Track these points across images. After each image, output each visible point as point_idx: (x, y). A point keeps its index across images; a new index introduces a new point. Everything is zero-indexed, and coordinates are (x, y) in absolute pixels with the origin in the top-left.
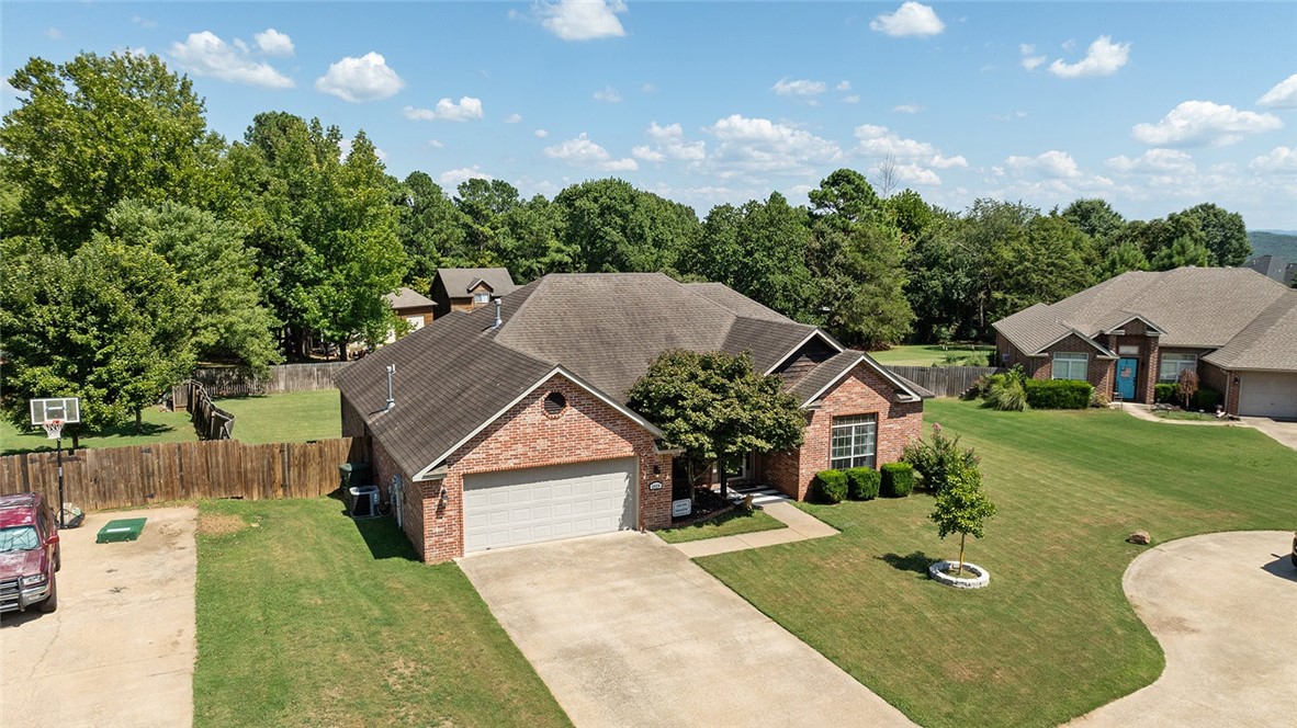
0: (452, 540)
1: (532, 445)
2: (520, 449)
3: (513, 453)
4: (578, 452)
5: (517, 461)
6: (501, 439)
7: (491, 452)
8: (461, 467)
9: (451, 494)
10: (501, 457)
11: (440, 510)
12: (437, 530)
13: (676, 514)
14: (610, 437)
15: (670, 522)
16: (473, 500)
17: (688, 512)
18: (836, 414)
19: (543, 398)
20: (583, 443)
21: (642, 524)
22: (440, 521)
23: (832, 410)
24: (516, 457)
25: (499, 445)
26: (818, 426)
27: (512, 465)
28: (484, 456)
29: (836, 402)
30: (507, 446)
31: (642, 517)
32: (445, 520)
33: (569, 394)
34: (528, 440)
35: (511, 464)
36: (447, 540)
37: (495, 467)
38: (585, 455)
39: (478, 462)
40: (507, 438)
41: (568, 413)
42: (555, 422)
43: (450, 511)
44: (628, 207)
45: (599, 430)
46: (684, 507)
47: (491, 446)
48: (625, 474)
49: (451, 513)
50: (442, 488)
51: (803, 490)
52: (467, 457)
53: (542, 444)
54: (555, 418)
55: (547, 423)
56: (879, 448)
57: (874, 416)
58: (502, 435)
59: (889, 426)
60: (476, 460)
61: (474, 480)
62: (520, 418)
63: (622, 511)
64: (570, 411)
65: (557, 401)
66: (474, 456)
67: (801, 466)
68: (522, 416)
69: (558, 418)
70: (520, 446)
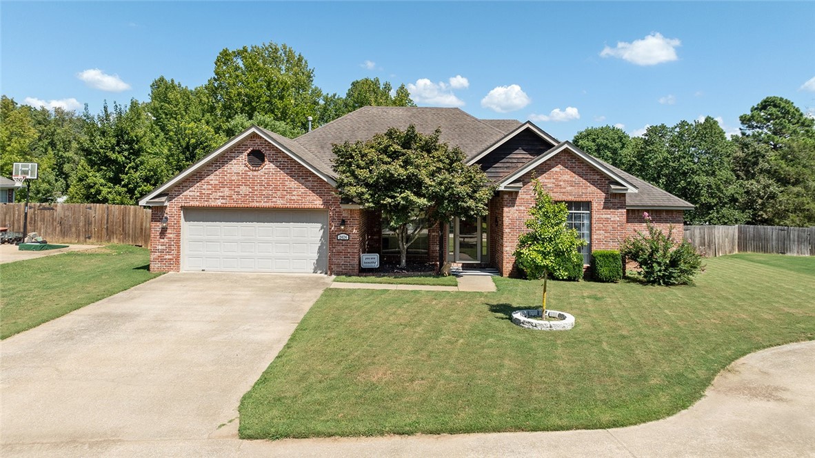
0: (171, 257)
1: (236, 189)
2: (227, 192)
3: (221, 194)
4: (274, 200)
5: (224, 201)
6: (211, 182)
7: (203, 192)
8: (180, 201)
9: (171, 221)
10: (211, 196)
11: (163, 232)
12: (160, 247)
13: (364, 266)
14: (303, 190)
15: (356, 271)
16: (190, 231)
17: (377, 265)
19: (246, 154)
20: (279, 193)
21: (331, 269)
22: (162, 240)
24: (223, 197)
25: (210, 187)
27: (220, 204)
28: (198, 194)
30: (216, 188)
31: (331, 264)
32: (166, 240)
33: (268, 152)
34: (232, 185)
35: (219, 203)
36: (167, 257)
37: (206, 204)
38: (280, 203)
39: (194, 198)
40: (217, 182)
41: (266, 167)
42: (255, 173)
43: (170, 234)
44: (618, 145)
45: (293, 184)
46: (372, 260)
47: (204, 187)
48: (319, 225)
50: (165, 215)
51: (508, 267)
52: (185, 193)
53: (244, 190)
54: (255, 170)
55: (249, 173)
56: (594, 237)
58: (213, 179)
60: (191, 196)
61: (193, 213)
62: (227, 167)
63: (316, 256)
64: (268, 166)
65: (257, 157)
66: (191, 194)
67: (505, 244)
68: (229, 166)
69: (258, 170)
70: (227, 189)
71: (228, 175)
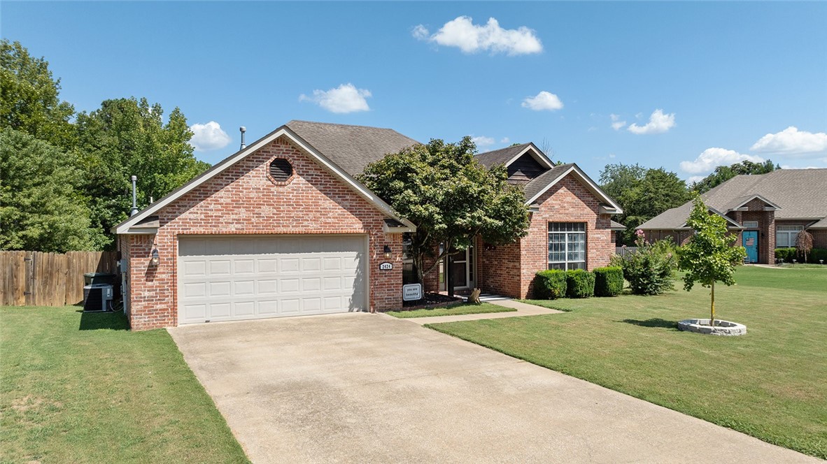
0: (164, 306)
1: (257, 210)
2: (243, 214)
3: (235, 217)
4: (306, 223)
5: (239, 226)
6: (222, 201)
7: (210, 213)
8: (175, 226)
9: (165, 255)
10: (221, 220)
11: (151, 271)
12: (147, 294)
13: (407, 298)
14: (339, 211)
15: (401, 305)
16: (189, 267)
17: (419, 296)
18: (551, 220)
19: (268, 162)
20: (311, 215)
21: (373, 304)
22: (150, 283)
23: (547, 216)
24: (238, 221)
25: (220, 207)
26: (536, 230)
27: (234, 230)
28: (203, 216)
29: (551, 208)
30: (227, 208)
31: (373, 297)
32: (156, 283)
33: (296, 162)
34: (250, 205)
35: (232, 229)
36: (159, 307)
37: (214, 230)
38: (313, 227)
39: (196, 223)
40: (229, 201)
41: (294, 181)
42: (281, 189)
43: (162, 274)
45: (328, 203)
46: (414, 291)
47: (212, 207)
48: (355, 254)
49: (164, 276)
50: (153, 248)
51: (525, 289)
52: (183, 216)
53: (266, 211)
54: (281, 186)
55: (272, 189)
56: (589, 255)
57: (583, 225)
58: (223, 196)
59: (596, 236)
60: (193, 220)
61: (191, 243)
62: (243, 181)
63: (352, 291)
64: (297, 180)
65: (283, 168)
66: (192, 216)
67: (522, 266)
68: (246, 179)
69: (285, 185)
70: (243, 210)
71: (245, 191)
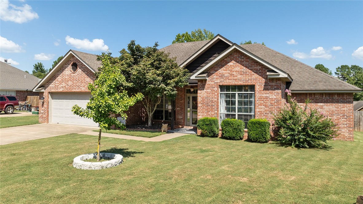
2: (64, 84)
4: (81, 88)
5: (63, 89)
6: (59, 80)
8: (49, 89)
9: (46, 99)
11: (43, 104)
18: (221, 84)
19: (70, 65)
20: (83, 84)
23: (218, 81)
24: (63, 87)
26: (209, 91)
27: (61, 90)
28: (54, 86)
29: (222, 76)
32: (44, 108)
33: (79, 63)
34: (66, 81)
36: (44, 116)
37: (57, 91)
41: (78, 71)
42: (74, 74)
45: (88, 79)
47: (56, 82)
49: (46, 106)
50: (43, 96)
52: (50, 86)
53: (70, 83)
55: (72, 75)
56: (257, 110)
59: (264, 95)
65: (75, 66)
67: (199, 114)
68: (65, 72)
69: (75, 73)
70: (64, 83)
71: (65, 76)
